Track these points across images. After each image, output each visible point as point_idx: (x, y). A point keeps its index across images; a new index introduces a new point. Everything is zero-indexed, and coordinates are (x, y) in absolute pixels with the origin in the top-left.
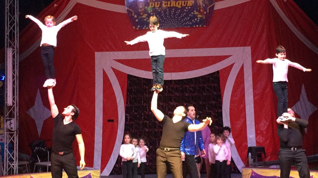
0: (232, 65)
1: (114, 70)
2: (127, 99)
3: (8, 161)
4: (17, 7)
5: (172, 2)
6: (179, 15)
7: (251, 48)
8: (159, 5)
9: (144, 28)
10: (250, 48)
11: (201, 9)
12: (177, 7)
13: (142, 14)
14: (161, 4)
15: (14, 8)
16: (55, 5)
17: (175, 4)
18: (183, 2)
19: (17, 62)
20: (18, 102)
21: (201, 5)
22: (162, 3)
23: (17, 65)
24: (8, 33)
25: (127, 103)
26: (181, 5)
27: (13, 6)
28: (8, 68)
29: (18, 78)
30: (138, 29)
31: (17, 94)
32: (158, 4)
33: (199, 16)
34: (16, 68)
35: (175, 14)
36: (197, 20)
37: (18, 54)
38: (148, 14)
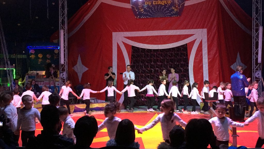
0: (195, 40)
1: (124, 43)
2: (132, 60)
4: (66, 5)
5: (159, 2)
6: (163, 9)
9: (142, 18)
10: (206, 29)
11: (177, 5)
12: (162, 5)
13: (140, 9)
14: (152, 3)
15: (64, 6)
16: (89, 4)
17: (161, 2)
18: (166, 1)
19: (66, 38)
20: (67, 62)
21: (177, 3)
23: (66, 40)
24: (61, 21)
26: (164, 3)
27: (64, 4)
28: (61, 42)
29: (67, 48)
30: (138, 18)
31: (66, 57)
32: (150, 3)
34: (66, 42)
35: (160, 9)
36: (174, 12)
37: (67, 33)
38: (144, 9)
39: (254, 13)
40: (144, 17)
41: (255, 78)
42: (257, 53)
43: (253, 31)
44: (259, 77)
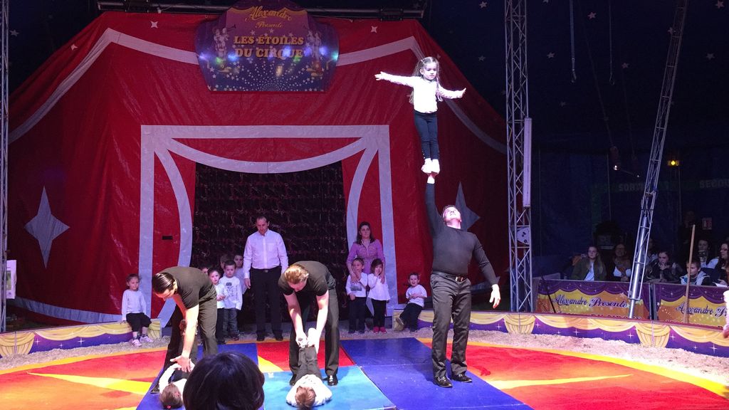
0: (361, 153)
1: (174, 156)
2: (196, 203)
5: (271, 51)
7: (390, 128)
8: (250, 54)
9: (225, 89)
10: (387, 126)
11: (317, 63)
12: (279, 59)
13: (222, 66)
14: (254, 51)
16: (73, 47)
17: (277, 53)
20: (6, 205)
21: (317, 58)
22: (256, 51)
23: (5, 142)
25: (195, 210)
29: (7, 164)
30: (215, 90)
32: (248, 52)
33: (313, 74)
36: (311, 80)
37: (7, 123)
38: (232, 66)
39: (509, 86)
40: (233, 89)
41: (516, 246)
42: (520, 184)
43: (510, 130)
44: (526, 241)
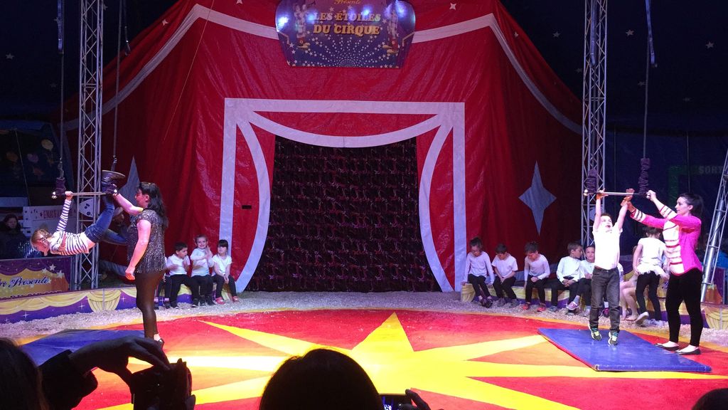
0: (436, 130)
3: (81, 267)
5: (349, 27)
6: (359, 48)
7: (466, 105)
8: (328, 30)
9: (304, 65)
10: (463, 104)
11: (394, 40)
12: (357, 35)
13: (301, 42)
18: (366, 27)
22: (334, 27)
24: (85, 56)
25: (274, 181)
26: (363, 33)
27: (94, 13)
30: (294, 65)
31: (98, 159)
33: (388, 51)
35: (352, 45)
37: (101, 93)
38: (311, 42)
40: (311, 65)
41: (588, 225)
